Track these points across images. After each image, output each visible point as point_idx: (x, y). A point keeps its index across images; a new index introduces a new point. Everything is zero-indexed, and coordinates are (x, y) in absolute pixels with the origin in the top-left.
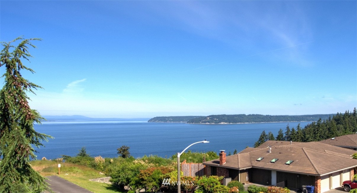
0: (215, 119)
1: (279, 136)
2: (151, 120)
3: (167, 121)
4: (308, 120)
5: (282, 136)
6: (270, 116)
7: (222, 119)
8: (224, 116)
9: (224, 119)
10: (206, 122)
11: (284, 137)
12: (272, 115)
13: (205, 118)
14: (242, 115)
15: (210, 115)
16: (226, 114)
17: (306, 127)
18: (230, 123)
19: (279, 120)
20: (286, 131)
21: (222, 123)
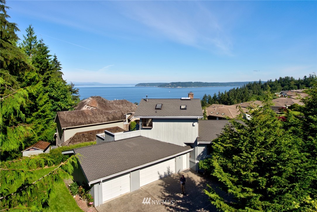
0: (174, 85)
1: (214, 97)
2: (137, 85)
3: (146, 86)
4: (231, 86)
5: (216, 97)
6: (208, 83)
7: (178, 85)
8: (179, 83)
9: (180, 85)
10: (169, 87)
11: (217, 97)
12: (209, 82)
13: (168, 84)
14: (190, 82)
15: (171, 82)
16: (181, 82)
17: (230, 91)
18: (183, 87)
19: (213, 86)
20: (218, 94)
21: (178, 87)
